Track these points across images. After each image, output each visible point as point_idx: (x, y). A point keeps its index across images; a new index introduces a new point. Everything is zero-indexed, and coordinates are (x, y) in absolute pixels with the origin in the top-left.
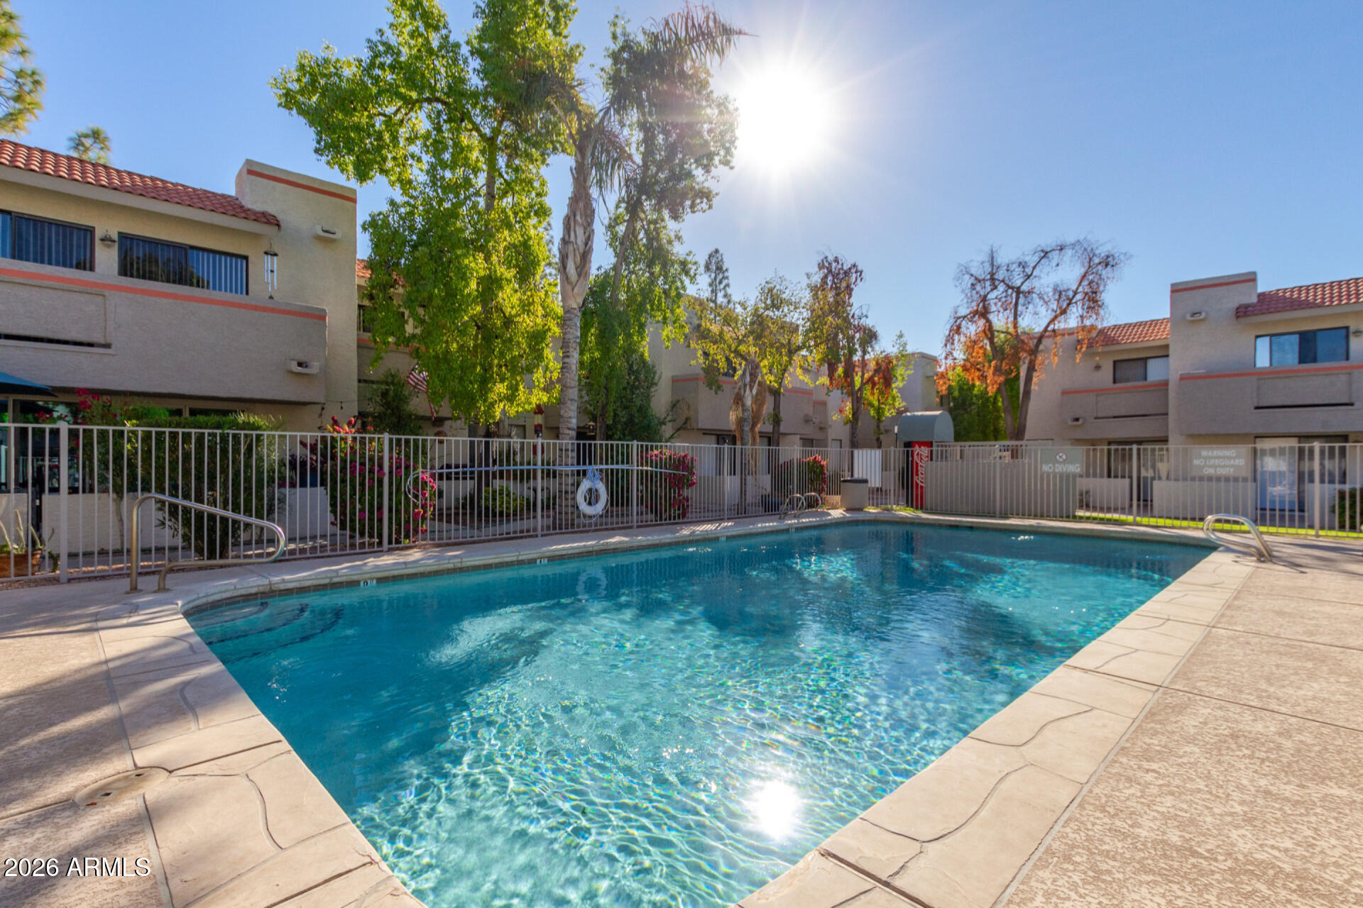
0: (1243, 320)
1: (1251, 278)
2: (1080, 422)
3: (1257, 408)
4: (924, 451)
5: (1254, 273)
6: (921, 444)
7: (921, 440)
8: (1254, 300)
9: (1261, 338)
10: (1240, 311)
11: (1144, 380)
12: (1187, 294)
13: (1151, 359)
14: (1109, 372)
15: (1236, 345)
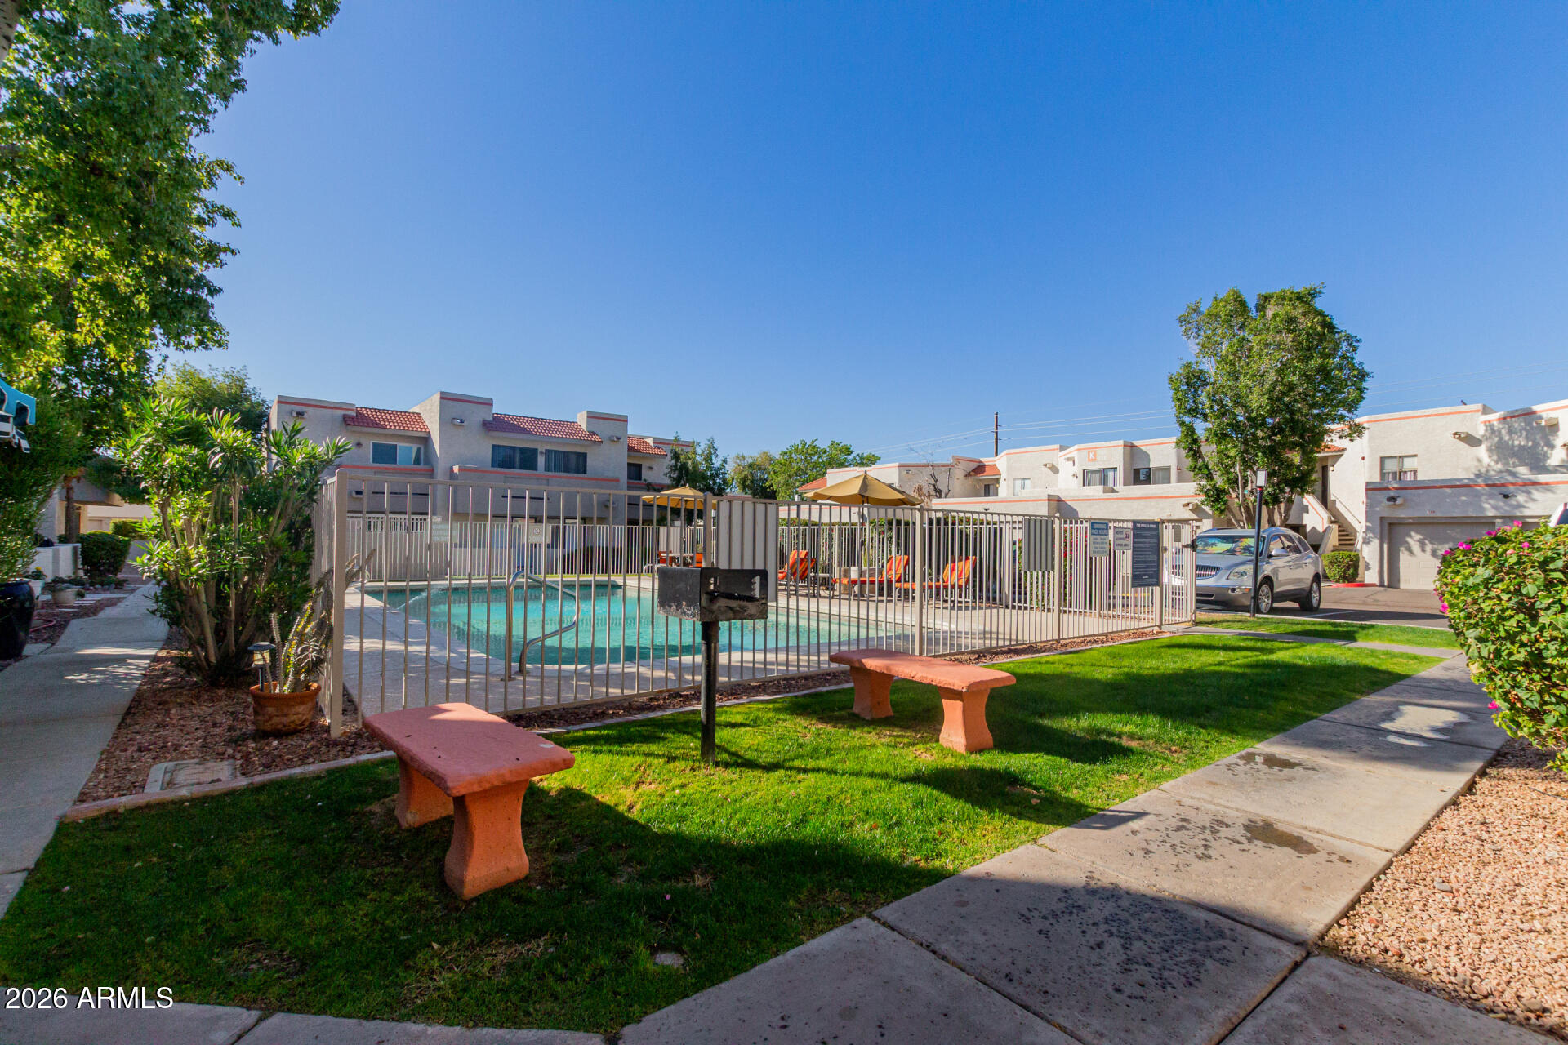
0: (490, 432)
1: (489, 403)
5: (492, 399)
8: (491, 419)
9: (494, 446)
10: (487, 426)
11: (395, 461)
12: (451, 402)
13: (401, 445)
14: (368, 450)
15: (481, 449)
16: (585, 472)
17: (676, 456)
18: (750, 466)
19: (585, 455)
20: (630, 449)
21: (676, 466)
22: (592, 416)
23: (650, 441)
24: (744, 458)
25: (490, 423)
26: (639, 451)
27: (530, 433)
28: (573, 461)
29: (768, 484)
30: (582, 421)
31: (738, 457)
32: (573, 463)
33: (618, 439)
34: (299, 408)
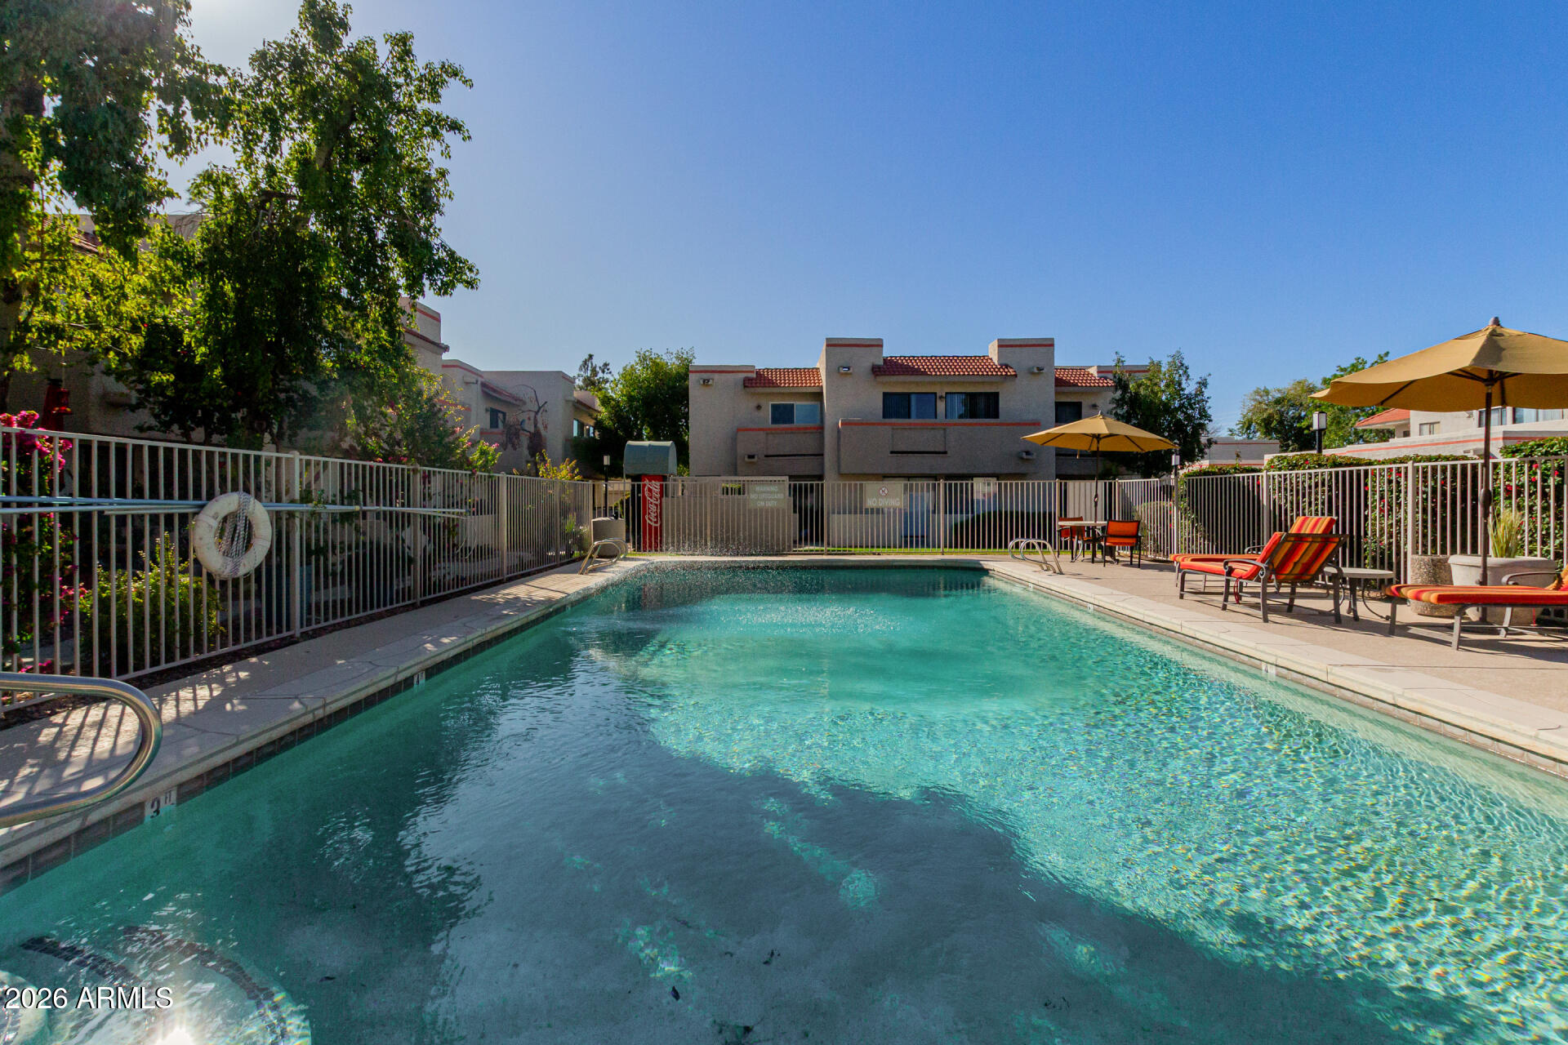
0: (880, 379)
1: (878, 344)
2: (755, 459)
3: (892, 452)
4: (655, 486)
5: (881, 340)
6: (652, 478)
7: (652, 473)
8: (881, 363)
9: (885, 394)
10: (876, 371)
11: (792, 422)
12: (838, 349)
13: (797, 403)
14: (768, 412)
15: (871, 399)
16: (996, 416)
17: (1121, 385)
18: (1278, 402)
19: (996, 395)
20: (1059, 382)
21: (1122, 398)
22: (1003, 345)
23: (1093, 371)
24: (1267, 392)
25: (879, 367)
26: (1075, 385)
27: (924, 373)
28: (982, 404)
29: (1304, 424)
30: (993, 353)
31: (1257, 392)
32: (982, 405)
33: (1040, 369)
34: (705, 376)
